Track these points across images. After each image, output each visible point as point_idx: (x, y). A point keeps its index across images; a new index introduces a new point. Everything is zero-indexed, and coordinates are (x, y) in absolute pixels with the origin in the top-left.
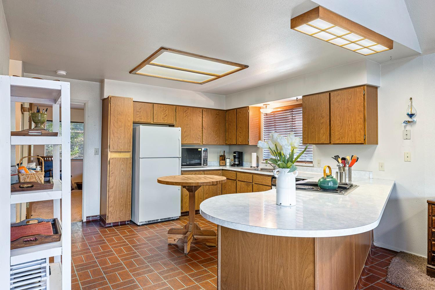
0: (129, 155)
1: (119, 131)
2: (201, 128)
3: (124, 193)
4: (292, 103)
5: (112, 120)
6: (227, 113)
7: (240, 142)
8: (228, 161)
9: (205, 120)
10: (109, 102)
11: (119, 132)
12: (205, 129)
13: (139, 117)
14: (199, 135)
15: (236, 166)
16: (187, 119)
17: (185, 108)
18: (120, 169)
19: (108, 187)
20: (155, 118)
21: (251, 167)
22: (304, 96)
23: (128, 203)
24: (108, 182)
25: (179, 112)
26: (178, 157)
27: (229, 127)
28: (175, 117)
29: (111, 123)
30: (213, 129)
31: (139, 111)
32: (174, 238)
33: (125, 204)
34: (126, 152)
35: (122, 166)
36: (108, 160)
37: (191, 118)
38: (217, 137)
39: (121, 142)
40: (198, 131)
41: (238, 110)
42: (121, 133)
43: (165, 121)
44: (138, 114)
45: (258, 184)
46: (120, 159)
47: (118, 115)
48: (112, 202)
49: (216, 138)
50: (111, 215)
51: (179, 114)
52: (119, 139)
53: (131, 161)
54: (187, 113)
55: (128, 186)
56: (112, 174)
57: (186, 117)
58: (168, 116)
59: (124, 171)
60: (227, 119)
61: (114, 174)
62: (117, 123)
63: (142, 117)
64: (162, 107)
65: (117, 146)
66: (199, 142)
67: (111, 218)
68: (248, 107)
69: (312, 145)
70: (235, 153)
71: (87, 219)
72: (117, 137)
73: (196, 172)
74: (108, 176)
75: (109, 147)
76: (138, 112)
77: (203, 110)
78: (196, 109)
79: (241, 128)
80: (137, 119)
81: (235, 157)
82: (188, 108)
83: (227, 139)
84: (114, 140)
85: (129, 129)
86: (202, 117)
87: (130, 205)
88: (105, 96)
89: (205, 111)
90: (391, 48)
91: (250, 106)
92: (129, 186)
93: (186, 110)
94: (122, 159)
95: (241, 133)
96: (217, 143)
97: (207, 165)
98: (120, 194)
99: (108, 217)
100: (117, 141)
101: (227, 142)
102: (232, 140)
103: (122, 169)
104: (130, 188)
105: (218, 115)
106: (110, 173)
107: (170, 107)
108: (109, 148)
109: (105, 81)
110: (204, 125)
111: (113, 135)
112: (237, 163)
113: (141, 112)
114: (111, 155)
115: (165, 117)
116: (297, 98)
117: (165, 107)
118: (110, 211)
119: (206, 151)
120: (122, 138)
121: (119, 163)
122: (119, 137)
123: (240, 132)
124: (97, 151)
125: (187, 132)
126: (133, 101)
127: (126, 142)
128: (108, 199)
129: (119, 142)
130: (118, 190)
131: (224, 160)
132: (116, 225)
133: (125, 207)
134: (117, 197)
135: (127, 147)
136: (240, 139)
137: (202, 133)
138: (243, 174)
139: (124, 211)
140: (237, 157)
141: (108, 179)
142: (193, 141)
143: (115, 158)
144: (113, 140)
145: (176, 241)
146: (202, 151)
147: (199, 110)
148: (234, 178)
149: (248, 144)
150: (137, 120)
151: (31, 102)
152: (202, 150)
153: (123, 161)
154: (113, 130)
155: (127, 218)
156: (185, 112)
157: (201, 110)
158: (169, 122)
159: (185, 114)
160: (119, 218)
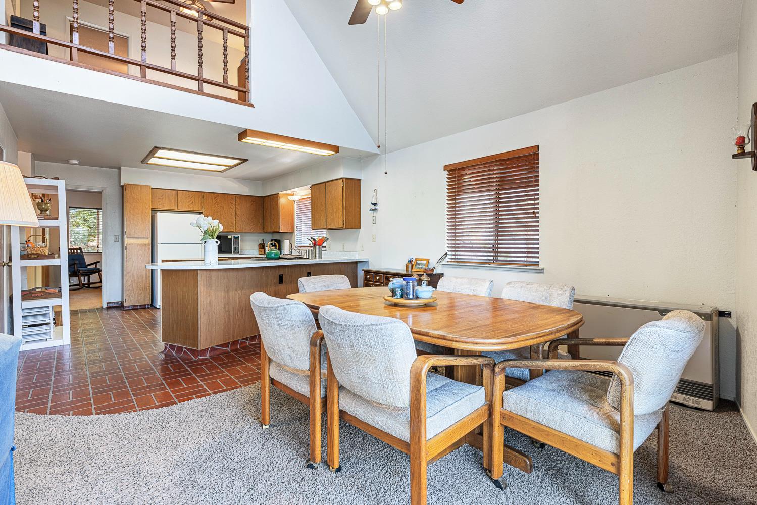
0: (149, 241)
2: (234, 215)
3: (143, 277)
5: (128, 207)
6: (264, 200)
7: (273, 230)
9: (239, 207)
10: (125, 189)
11: (136, 219)
12: (238, 216)
13: (161, 204)
14: (231, 223)
16: (216, 207)
17: (215, 195)
18: (138, 255)
19: (125, 272)
20: (179, 205)
22: (313, 185)
23: (148, 287)
24: (125, 266)
25: (207, 199)
27: (266, 214)
28: (202, 204)
29: (128, 210)
30: (248, 216)
33: (145, 289)
34: (144, 238)
35: (140, 251)
36: (125, 245)
37: (222, 205)
38: (254, 225)
40: (230, 218)
41: (272, 197)
42: (138, 219)
43: (191, 208)
44: (160, 202)
46: (138, 244)
47: (134, 202)
48: (129, 286)
49: (251, 226)
50: (129, 298)
51: (208, 201)
52: (136, 225)
53: (149, 247)
54: (216, 200)
56: (129, 259)
57: (216, 204)
58: (194, 203)
59: (142, 256)
60: (264, 206)
61: (131, 259)
62: (134, 209)
63: (165, 204)
64: (187, 193)
65: (135, 232)
66: (231, 230)
67: (130, 301)
68: (279, 194)
70: (272, 241)
71: (107, 305)
72: (134, 224)
74: (125, 261)
75: (126, 233)
76: (160, 199)
77: (235, 197)
78: (227, 196)
79: (274, 215)
82: (218, 195)
83: (264, 226)
85: (147, 216)
86: (235, 204)
88: (122, 184)
89: (238, 198)
90: (338, 152)
93: (216, 197)
95: (274, 220)
96: (254, 231)
97: (240, 252)
98: (139, 278)
99: (126, 300)
100: (134, 227)
101: (265, 230)
102: (268, 227)
103: (140, 255)
105: (254, 201)
107: (196, 194)
108: (126, 235)
109: (122, 169)
110: (238, 211)
111: (129, 222)
113: (162, 199)
114: (128, 241)
115: (191, 204)
117: (190, 194)
118: (128, 295)
119: (236, 238)
120: (139, 224)
121: (137, 249)
124: (117, 237)
126: (152, 188)
127: (144, 228)
129: (137, 229)
130: (136, 274)
131: (263, 248)
132: (135, 308)
133: (144, 292)
134: (136, 281)
135: (145, 233)
136: (273, 227)
137: (234, 220)
139: (143, 295)
141: (125, 264)
143: (133, 244)
144: (129, 227)
150: (156, 207)
151: (44, 193)
152: (232, 237)
153: (141, 247)
154: (129, 217)
155: (146, 302)
156: (214, 198)
157: (233, 197)
158: (196, 209)
159: (214, 201)
160: (139, 301)
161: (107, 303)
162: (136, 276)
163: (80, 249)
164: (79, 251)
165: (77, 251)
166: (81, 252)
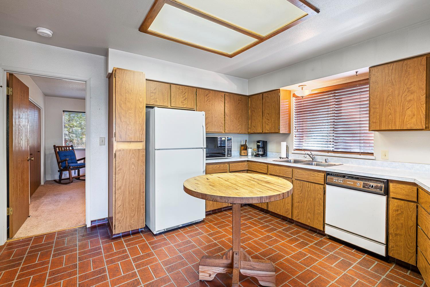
0: (141, 146)
1: (128, 114)
2: (224, 114)
3: (136, 194)
4: (340, 81)
5: (117, 98)
6: (250, 99)
7: (268, 130)
8: (250, 151)
9: (228, 106)
10: (114, 76)
11: (128, 116)
12: (227, 116)
13: (154, 99)
14: (221, 123)
15: (261, 156)
16: (208, 104)
17: (207, 92)
18: (130, 164)
19: (114, 188)
20: (172, 101)
21: (280, 158)
22: (371, 67)
23: (142, 207)
24: (114, 180)
25: (200, 96)
26: (202, 148)
27: (252, 114)
28: (195, 101)
29: (117, 104)
30: (235, 116)
31: (154, 92)
32: (209, 272)
33: (138, 208)
34: (137, 142)
35: (133, 160)
36: (114, 152)
37: (213, 102)
38: (240, 125)
39: (130, 128)
40: (221, 118)
41: (264, 94)
42: (130, 117)
43: (184, 105)
44: (153, 96)
45: (300, 180)
46: (130, 151)
47: (125, 94)
48: (119, 207)
49: (238, 126)
50: (119, 224)
51: (200, 98)
52: (128, 125)
53: (144, 153)
54: (208, 97)
55: (140, 185)
56: (119, 170)
57: (207, 102)
58: (187, 100)
59: (135, 166)
60: (249, 106)
61: (122, 171)
62: (125, 103)
63: (157, 100)
64: (181, 88)
65: (126, 134)
66: (221, 130)
67: (120, 227)
68: (279, 89)
69: (373, 132)
70: (258, 142)
71: (91, 224)
72: (125, 122)
73: (221, 164)
74: (114, 173)
75: (115, 135)
76: (152, 93)
77: (225, 95)
78: (218, 93)
79: (268, 114)
80: (151, 101)
81: (258, 147)
82: (210, 92)
83: (250, 127)
84: (121, 127)
85: (141, 112)
86: (225, 103)
87: (144, 208)
89: (227, 96)
91: (281, 89)
92: (142, 185)
93: (208, 94)
94: (133, 151)
95: (269, 120)
96: (240, 132)
97: (231, 156)
98: (131, 196)
99: (115, 226)
100: (125, 127)
101: (249, 131)
102: (256, 128)
103: (133, 164)
104: (144, 187)
105: (240, 100)
106: (117, 169)
107: (189, 90)
108: (115, 137)
109: (109, 51)
110: (227, 111)
111: (119, 120)
112: (261, 153)
113: (156, 93)
114: (117, 146)
115: (184, 100)
116: (357, 72)
117: (184, 89)
118: (118, 219)
119: (229, 140)
120: (132, 123)
121: (129, 156)
122: (128, 123)
123: (267, 119)
124: (103, 140)
125: (208, 119)
126: (146, 80)
127: (138, 128)
128: (114, 203)
129: (129, 129)
130: (127, 190)
131: (246, 149)
132: (126, 235)
133: (137, 212)
134: (127, 200)
135: (138, 135)
136: (267, 127)
137: (225, 120)
138: (277, 167)
139: (136, 217)
140: (261, 146)
141: (114, 178)
142: (215, 129)
143: (124, 150)
144: (119, 127)
145: (212, 276)
146: (226, 140)
147: (221, 95)
148: (265, 171)
149: (278, 133)
150: (151, 103)
152: (225, 138)
153: (134, 153)
154: (119, 113)
155: (140, 226)
156: (207, 95)
157: (223, 94)
158: (189, 107)
159: (206, 98)
160: (130, 226)
161: (92, 222)
162: (127, 193)
163: (72, 146)
164: (71, 148)
165: (69, 148)
166: (73, 149)
